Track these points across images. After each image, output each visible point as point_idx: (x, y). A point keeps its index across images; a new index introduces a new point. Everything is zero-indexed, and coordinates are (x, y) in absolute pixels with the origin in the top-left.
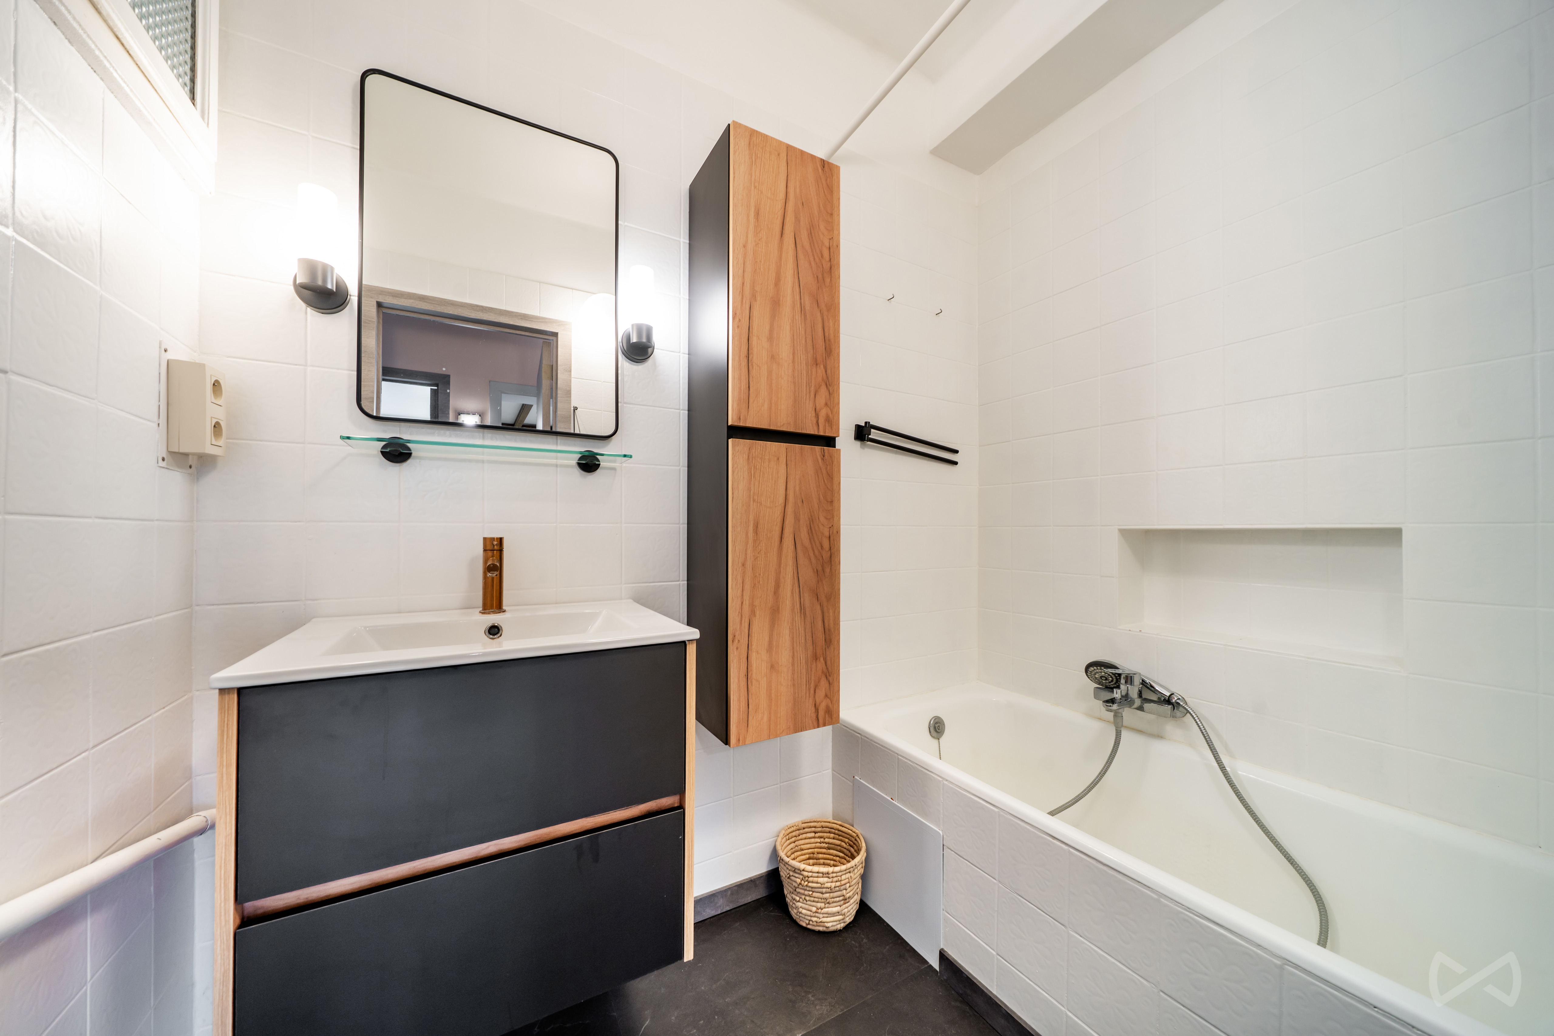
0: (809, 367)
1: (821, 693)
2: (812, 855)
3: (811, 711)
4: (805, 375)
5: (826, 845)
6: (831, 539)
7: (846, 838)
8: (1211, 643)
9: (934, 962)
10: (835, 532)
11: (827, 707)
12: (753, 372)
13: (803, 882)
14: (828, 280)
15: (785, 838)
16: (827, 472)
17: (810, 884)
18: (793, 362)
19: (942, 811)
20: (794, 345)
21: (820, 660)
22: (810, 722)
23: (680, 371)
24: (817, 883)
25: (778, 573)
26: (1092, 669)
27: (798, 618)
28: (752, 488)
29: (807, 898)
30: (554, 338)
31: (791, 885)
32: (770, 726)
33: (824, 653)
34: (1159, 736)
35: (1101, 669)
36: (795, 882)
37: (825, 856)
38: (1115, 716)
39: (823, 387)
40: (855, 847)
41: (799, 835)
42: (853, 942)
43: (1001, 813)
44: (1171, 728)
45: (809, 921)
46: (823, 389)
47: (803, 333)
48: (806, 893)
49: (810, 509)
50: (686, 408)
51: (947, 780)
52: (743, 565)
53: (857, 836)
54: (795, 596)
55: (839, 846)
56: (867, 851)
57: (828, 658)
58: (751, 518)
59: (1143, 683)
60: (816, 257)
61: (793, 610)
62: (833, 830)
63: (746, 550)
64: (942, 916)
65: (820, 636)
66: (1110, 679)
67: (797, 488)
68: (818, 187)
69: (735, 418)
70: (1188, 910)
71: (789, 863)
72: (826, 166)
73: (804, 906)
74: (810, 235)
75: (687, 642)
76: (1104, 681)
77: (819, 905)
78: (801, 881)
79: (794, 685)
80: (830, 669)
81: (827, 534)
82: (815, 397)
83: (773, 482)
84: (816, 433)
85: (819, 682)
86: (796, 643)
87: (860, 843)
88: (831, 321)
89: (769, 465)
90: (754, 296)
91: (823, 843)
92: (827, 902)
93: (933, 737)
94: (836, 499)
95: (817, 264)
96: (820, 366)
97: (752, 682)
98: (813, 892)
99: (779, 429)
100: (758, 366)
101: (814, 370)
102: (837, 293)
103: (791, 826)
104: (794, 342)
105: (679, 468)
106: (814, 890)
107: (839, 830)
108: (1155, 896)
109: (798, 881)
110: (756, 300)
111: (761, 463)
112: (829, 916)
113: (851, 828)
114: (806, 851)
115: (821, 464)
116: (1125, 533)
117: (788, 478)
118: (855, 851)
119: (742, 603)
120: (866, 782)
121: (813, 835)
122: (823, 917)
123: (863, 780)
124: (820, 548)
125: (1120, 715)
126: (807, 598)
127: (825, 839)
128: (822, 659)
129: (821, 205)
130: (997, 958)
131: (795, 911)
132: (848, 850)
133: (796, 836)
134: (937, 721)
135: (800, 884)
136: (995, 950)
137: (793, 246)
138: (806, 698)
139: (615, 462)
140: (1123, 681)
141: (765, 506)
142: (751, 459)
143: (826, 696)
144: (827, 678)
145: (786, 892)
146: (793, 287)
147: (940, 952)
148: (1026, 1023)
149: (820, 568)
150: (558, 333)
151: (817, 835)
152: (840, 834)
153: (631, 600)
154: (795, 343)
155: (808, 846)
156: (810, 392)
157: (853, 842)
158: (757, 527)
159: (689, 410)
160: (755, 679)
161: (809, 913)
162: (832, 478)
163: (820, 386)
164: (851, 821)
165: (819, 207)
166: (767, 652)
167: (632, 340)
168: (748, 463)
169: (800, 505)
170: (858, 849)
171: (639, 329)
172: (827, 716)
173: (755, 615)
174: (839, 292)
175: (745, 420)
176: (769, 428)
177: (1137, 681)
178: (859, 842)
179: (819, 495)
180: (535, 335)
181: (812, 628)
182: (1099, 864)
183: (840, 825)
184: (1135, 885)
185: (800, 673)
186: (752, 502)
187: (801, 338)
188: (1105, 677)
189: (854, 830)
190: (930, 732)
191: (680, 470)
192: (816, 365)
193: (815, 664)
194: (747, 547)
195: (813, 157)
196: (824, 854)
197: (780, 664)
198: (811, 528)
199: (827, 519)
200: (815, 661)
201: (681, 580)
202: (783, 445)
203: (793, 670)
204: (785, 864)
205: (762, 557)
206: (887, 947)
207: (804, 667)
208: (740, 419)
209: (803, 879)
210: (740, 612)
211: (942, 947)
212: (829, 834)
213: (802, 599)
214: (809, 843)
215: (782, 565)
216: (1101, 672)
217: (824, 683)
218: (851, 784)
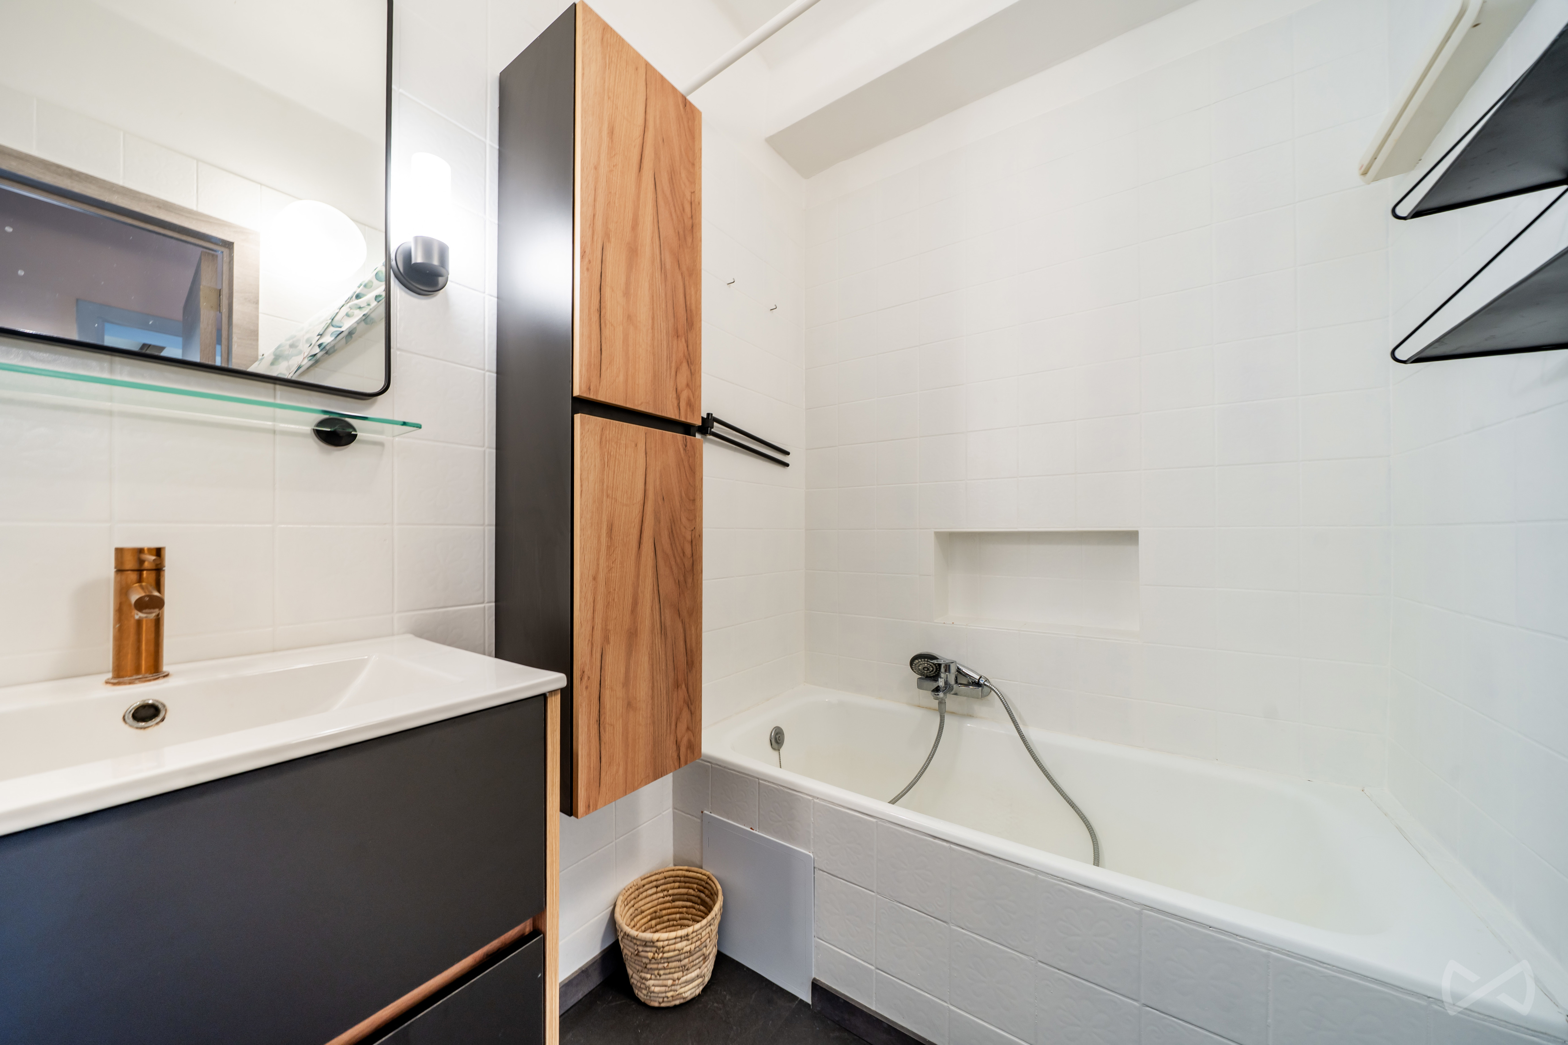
0: (670, 338)
1: (682, 727)
2: (654, 915)
3: (672, 752)
4: (665, 346)
5: (671, 898)
6: (694, 543)
7: (694, 883)
8: (1008, 630)
9: (806, 996)
10: (697, 535)
11: (689, 741)
12: (607, 332)
13: (656, 955)
14: (689, 240)
15: (623, 905)
16: (690, 466)
17: (666, 955)
18: (653, 328)
19: (812, 832)
20: (653, 308)
21: (681, 687)
22: (671, 763)
23: (484, 318)
24: (674, 950)
25: (636, 587)
26: (917, 661)
27: (658, 640)
28: (605, 480)
29: (662, 972)
30: (226, 251)
31: (639, 963)
32: (626, 778)
33: (686, 677)
34: (970, 716)
35: (924, 661)
36: (647, 957)
37: (669, 911)
38: (940, 703)
39: (685, 364)
40: (707, 892)
41: (638, 896)
42: (716, 1005)
43: (880, 823)
44: (979, 708)
45: (664, 998)
46: (684, 367)
47: (663, 295)
48: (660, 966)
49: (671, 508)
50: (494, 369)
51: (818, 798)
52: (595, 579)
53: (709, 878)
54: (654, 614)
55: (686, 894)
56: (724, 894)
57: (690, 684)
58: (605, 518)
59: (959, 671)
60: (677, 209)
61: (652, 631)
62: (678, 879)
63: (598, 559)
64: (813, 944)
65: (682, 658)
66: (931, 669)
67: (658, 483)
68: (680, 127)
69: (584, 388)
70: (1063, 880)
71: (638, 937)
72: (687, 105)
73: (656, 982)
74: (671, 180)
75: (548, 694)
76: (926, 672)
77: (676, 976)
78: (654, 954)
79: (654, 723)
80: (692, 696)
81: (689, 538)
82: (676, 375)
83: (631, 474)
84: (677, 418)
85: (680, 714)
86: (657, 671)
87: (714, 886)
88: (692, 289)
89: (625, 452)
90: (607, 235)
91: (667, 896)
92: (686, 969)
93: (774, 749)
94: (698, 497)
95: (678, 217)
96: (681, 339)
97: (604, 728)
98: (669, 963)
99: (636, 408)
100: (612, 325)
101: (675, 342)
102: (698, 258)
103: (629, 887)
104: (653, 304)
105: (483, 449)
106: (670, 960)
107: (685, 877)
108: (1033, 874)
109: (650, 955)
110: (609, 241)
111: (617, 448)
112: (687, 984)
113: (700, 870)
114: (648, 912)
115: (683, 455)
116: (939, 536)
117: (648, 469)
118: (707, 896)
119: (593, 628)
120: (718, 815)
121: (654, 890)
122: (681, 988)
123: (714, 814)
124: (682, 555)
125: (944, 702)
126: (668, 614)
127: (668, 891)
128: (683, 686)
129: (683, 150)
130: (876, 972)
131: (645, 992)
132: (696, 896)
133: (635, 898)
134: (777, 731)
135: (653, 958)
136: (874, 965)
137: (652, 186)
138: (666, 735)
139: (381, 433)
140: (943, 670)
141: (621, 502)
142: (604, 442)
143: (688, 729)
144: (688, 707)
145: (630, 972)
146: (652, 237)
147: (813, 983)
148: (909, 1031)
149: (682, 578)
150: (233, 243)
151: (659, 889)
152: (686, 881)
153: (411, 636)
154: (655, 305)
155: (649, 905)
156: (670, 368)
157: (703, 886)
158: (611, 530)
159: (498, 373)
160: (608, 724)
161: (663, 989)
162: (694, 473)
163: (681, 363)
164: (698, 863)
165: (681, 150)
166: (623, 686)
167: (416, 258)
168: (601, 448)
169: (660, 503)
170: (711, 894)
171: (427, 245)
172: (689, 752)
173: (608, 642)
174: (701, 256)
175: (597, 392)
176: (624, 405)
177: (953, 669)
178: (712, 884)
179: (681, 492)
180: (184, 238)
181: (673, 650)
182: (981, 854)
183: (687, 871)
184: (1015, 868)
185: (660, 706)
186: (605, 498)
187: (661, 302)
188: (927, 668)
189: (704, 872)
190: (771, 745)
191: (484, 452)
192: (677, 337)
193: (676, 693)
194: (599, 555)
195: (674, 89)
196: (669, 908)
197: (638, 699)
198: (672, 531)
199: (689, 520)
200: (676, 689)
201: (486, 601)
202: (642, 429)
203: (653, 704)
204: (632, 940)
205: (617, 568)
206: (753, 996)
207: (665, 698)
208: (589, 389)
209: (656, 952)
210: (591, 640)
211: (813, 977)
212: (672, 885)
213: (662, 617)
214: (650, 901)
215: (641, 577)
216: (924, 664)
217: (685, 714)
218: (699, 821)
